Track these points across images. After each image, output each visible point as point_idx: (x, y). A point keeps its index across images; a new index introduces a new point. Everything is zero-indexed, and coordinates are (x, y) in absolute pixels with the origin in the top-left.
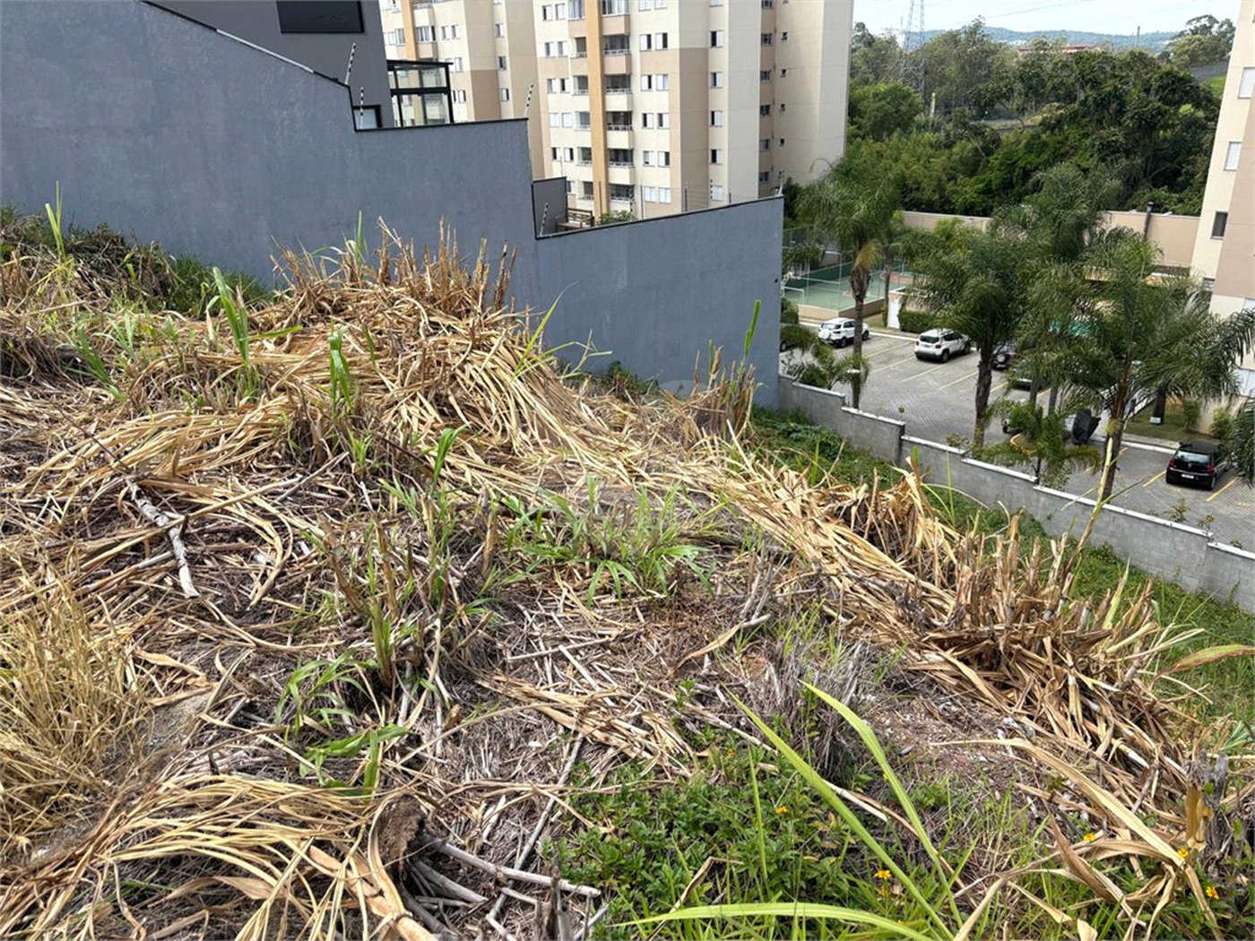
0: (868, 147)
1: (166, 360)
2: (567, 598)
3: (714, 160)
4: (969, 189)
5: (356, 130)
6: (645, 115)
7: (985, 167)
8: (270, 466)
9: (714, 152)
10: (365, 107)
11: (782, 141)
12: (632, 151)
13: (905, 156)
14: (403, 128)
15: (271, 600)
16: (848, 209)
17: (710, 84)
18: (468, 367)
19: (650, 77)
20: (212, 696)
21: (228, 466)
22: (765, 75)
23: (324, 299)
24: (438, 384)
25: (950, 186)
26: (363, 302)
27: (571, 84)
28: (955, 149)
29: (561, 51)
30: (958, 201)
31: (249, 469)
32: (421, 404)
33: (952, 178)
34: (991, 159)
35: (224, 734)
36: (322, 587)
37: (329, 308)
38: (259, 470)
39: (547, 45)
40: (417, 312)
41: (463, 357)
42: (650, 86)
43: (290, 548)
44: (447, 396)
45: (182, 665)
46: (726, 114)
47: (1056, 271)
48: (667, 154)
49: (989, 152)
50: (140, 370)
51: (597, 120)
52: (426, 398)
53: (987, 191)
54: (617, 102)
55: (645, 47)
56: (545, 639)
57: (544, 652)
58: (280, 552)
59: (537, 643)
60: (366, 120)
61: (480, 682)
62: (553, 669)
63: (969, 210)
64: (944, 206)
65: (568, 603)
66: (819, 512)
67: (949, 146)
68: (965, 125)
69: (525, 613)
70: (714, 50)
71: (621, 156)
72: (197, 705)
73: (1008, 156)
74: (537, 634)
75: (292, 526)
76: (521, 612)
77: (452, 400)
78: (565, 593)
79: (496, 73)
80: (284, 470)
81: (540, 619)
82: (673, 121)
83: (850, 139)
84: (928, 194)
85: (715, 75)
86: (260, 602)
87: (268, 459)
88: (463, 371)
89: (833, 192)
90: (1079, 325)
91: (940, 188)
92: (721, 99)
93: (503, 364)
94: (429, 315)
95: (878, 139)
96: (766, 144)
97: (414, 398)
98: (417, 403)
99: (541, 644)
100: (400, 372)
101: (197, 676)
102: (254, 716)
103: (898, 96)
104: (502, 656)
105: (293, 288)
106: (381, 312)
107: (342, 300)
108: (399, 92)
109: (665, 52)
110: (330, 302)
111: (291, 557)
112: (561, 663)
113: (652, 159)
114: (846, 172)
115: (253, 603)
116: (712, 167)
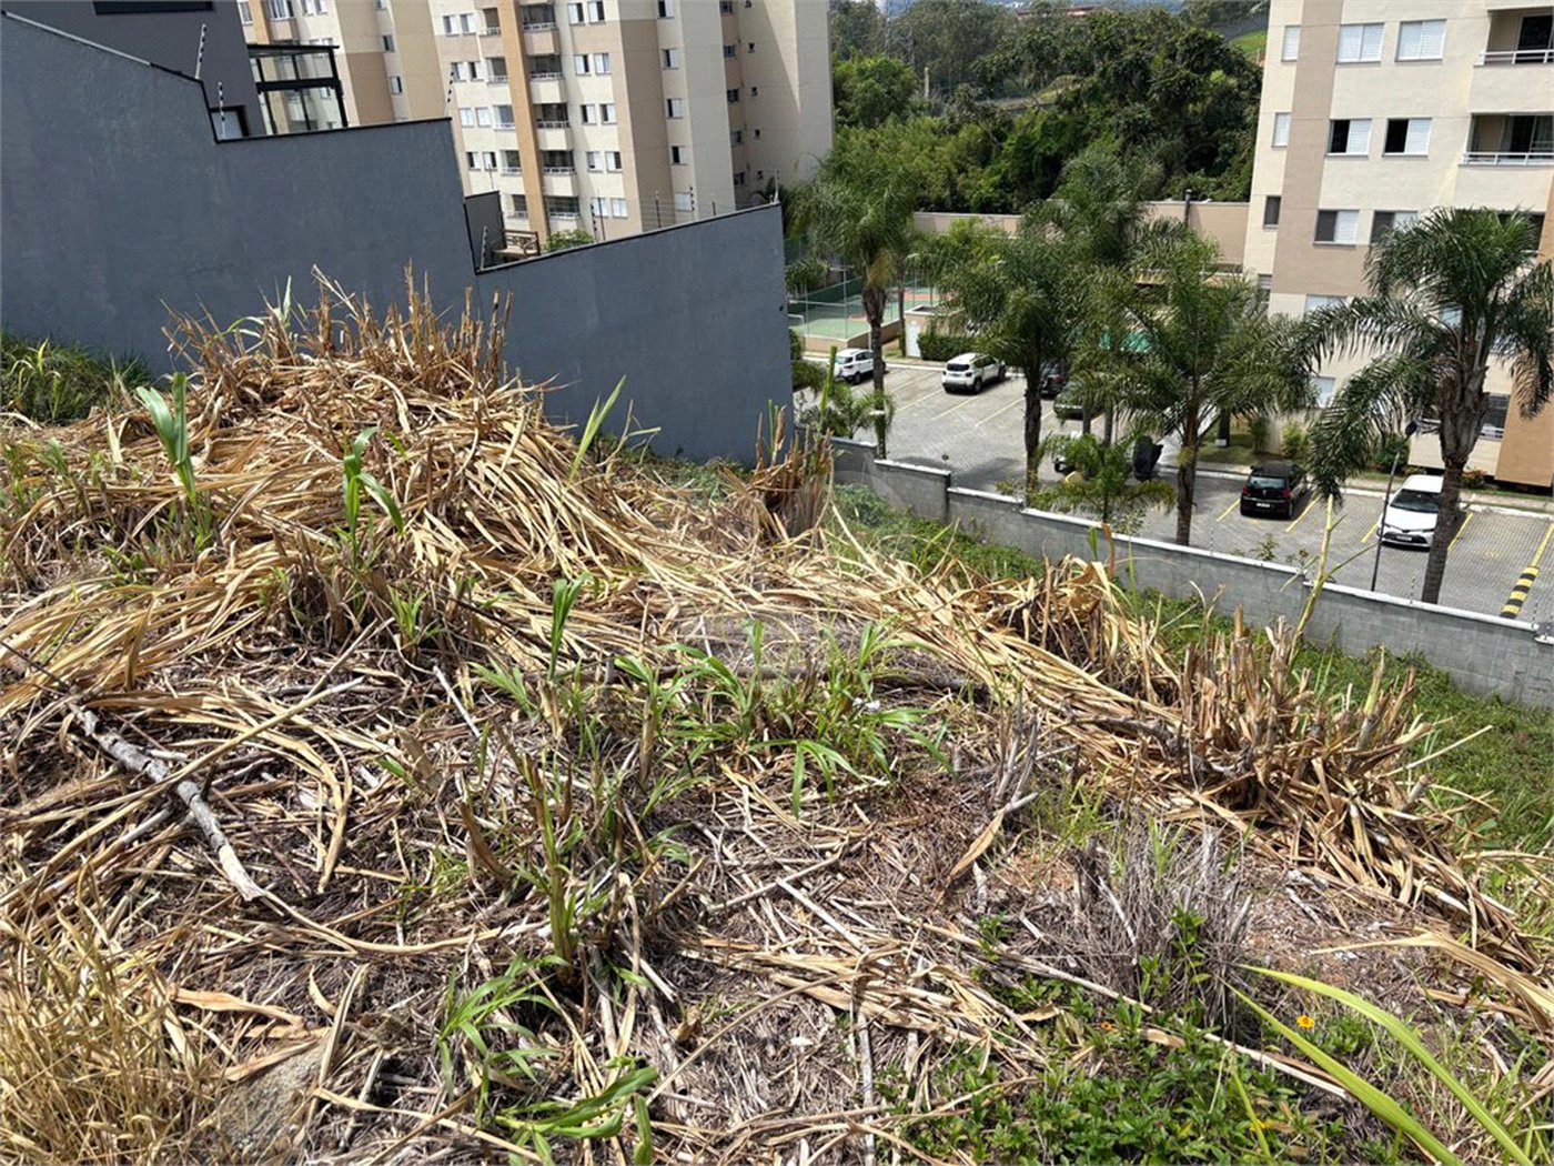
0: (860, 137)
1: (57, 499)
2: (751, 801)
3: (677, 160)
4: (983, 182)
5: (218, 142)
6: (584, 108)
7: (999, 154)
8: (265, 649)
9: (676, 150)
10: (226, 109)
11: (758, 133)
12: (571, 153)
13: (905, 145)
14: (276, 137)
15: (351, 870)
16: (855, 215)
17: (663, 64)
18: (479, 465)
19: (585, 57)
20: (324, 1055)
21: (200, 655)
22: (729, 51)
23: (247, 384)
24: (446, 496)
25: (960, 179)
26: (306, 385)
27: (483, 69)
28: (963, 134)
29: (465, 27)
30: (972, 197)
31: (232, 655)
32: (433, 526)
33: (962, 170)
34: (1004, 144)
35: (366, 1121)
36: (420, 836)
37: (257, 396)
38: (248, 656)
39: (447, 19)
40: (390, 393)
41: (470, 452)
42: (587, 69)
43: (349, 780)
44: (463, 510)
45: (252, 1006)
46: (686, 103)
47: (1102, 275)
48: (617, 155)
49: (1002, 137)
50: (16, 518)
51: (523, 115)
52: (436, 515)
53: (1004, 185)
54: (548, 91)
55: (575, 20)
56: (748, 869)
57: (756, 892)
58: (336, 789)
59: (739, 876)
60: (227, 128)
61: (684, 953)
62: (775, 914)
63: (986, 207)
64: (958, 205)
65: (755, 807)
66: (979, 619)
67: (954, 131)
68: (970, 107)
69: (707, 832)
70: (662, 22)
71: (558, 158)
72: (302, 1073)
73: (1024, 141)
74: (736, 863)
75: (339, 742)
76: (700, 832)
77: (469, 515)
78: (746, 793)
79: (380, 57)
80: (288, 652)
81: (729, 837)
82: (621, 114)
83: (837, 129)
84: (937, 190)
85: (667, 52)
86: (333, 875)
87: (258, 637)
88: (475, 472)
89: (832, 194)
90: (1137, 339)
91: (951, 183)
92: (679, 83)
93: (525, 456)
94: (407, 397)
95: (869, 126)
96: (738, 138)
97: (420, 519)
98: (426, 525)
99: (745, 877)
100: (395, 484)
101: (286, 1023)
102: (398, 1078)
103: (887, 74)
104: (699, 904)
105: (200, 371)
106: (336, 397)
107: (272, 383)
108: (265, 87)
109: (600, 27)
110: (256, 387)
111: (354, 794)
112: (783, 902)
113: (599, 163)
114: (838, 169)
115: (324, 879)
116: (675, 168)
